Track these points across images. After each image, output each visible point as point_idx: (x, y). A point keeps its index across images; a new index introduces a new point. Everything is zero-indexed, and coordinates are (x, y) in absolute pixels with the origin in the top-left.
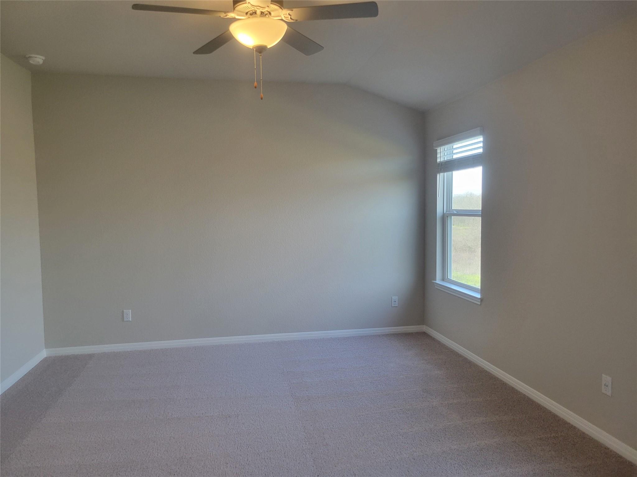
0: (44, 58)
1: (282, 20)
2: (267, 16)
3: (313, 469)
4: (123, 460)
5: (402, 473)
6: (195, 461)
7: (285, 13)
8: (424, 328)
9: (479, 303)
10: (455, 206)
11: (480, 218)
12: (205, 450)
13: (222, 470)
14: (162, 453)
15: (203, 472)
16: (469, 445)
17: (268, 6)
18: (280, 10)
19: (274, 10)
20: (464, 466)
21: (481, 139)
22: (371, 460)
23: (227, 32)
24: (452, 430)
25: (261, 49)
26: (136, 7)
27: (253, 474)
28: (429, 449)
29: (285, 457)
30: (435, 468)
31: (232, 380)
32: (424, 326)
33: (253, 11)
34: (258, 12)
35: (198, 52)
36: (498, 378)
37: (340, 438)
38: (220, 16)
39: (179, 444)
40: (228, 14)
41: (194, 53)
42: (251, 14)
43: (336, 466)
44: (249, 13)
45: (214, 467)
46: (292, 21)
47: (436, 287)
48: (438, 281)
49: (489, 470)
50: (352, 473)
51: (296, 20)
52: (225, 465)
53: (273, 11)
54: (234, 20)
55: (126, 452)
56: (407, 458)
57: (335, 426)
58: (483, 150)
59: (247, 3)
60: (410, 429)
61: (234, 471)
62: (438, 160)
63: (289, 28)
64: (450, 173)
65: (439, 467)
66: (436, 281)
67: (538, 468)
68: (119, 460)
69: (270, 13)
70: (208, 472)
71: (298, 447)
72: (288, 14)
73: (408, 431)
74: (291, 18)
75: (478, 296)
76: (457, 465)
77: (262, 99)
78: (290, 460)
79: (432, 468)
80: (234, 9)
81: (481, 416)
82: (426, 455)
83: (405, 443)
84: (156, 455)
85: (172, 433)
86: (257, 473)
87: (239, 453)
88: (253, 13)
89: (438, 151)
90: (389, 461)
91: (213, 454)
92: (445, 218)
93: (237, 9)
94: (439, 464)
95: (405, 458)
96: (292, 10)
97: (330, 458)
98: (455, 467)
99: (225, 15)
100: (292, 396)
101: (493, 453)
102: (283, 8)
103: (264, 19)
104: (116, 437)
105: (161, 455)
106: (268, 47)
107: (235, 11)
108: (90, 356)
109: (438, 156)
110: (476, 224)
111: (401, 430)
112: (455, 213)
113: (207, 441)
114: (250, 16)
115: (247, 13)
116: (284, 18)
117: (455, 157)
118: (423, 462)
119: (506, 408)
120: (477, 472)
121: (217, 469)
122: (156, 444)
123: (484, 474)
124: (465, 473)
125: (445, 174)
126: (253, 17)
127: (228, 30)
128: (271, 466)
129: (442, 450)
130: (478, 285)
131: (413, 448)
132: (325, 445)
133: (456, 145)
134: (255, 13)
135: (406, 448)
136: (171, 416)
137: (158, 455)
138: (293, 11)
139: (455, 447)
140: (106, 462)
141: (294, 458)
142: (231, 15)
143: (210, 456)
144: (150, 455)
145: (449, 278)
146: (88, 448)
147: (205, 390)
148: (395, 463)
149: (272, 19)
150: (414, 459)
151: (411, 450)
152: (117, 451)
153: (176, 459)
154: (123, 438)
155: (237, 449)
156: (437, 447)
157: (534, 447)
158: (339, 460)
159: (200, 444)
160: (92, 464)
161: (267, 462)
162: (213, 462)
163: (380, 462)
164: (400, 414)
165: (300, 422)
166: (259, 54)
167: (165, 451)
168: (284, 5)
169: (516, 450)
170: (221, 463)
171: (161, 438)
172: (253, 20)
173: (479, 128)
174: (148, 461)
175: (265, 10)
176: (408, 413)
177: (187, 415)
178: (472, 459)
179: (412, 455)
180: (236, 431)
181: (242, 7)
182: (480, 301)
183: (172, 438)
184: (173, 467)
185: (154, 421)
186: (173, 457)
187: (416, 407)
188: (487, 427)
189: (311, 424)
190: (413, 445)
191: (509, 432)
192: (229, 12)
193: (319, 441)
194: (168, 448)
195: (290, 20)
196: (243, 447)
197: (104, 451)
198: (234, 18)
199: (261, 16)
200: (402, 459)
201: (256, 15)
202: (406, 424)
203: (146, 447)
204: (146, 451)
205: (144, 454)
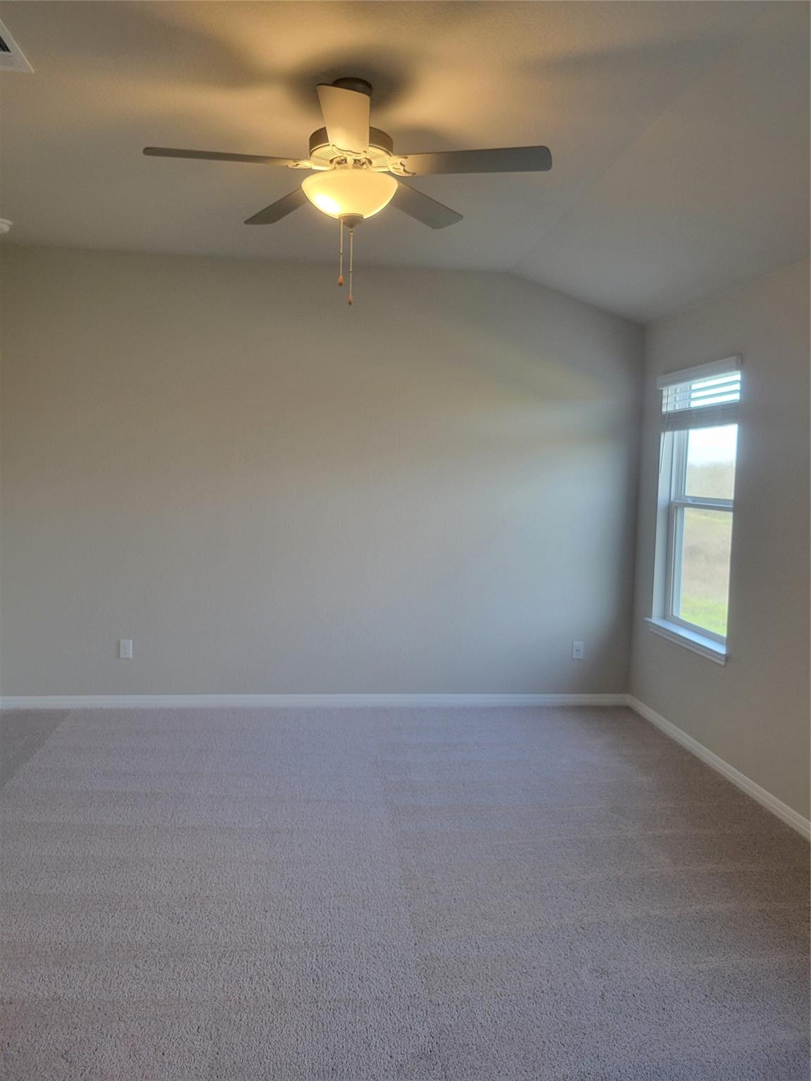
0: (11, 223)
1: (389, 173)
2: (365, 166)
3: (407, 933)
4: (99, 891)
5: (558, 950)
6: (214, 903)
7: (394, 163)
8: (627, 699)
9: (723, 663)
10: (692, 490)
11: (731, 514)
12: (233, 885)
13: (257, 922)
14: (162, 885)
15: (225, 922)
16: (681, 911)
17: (365, 152)
18: (387, 157)
19: (377, 157)
20: (668, 947)
21: (737, 376)
22: (508, 924)
23: (298, 191)
24: (655, 882)
25: (352, 221)
26: (149, 151)
27: (307, 933)
28: (610, 912)
29: (364, 908)
30: (618, 947)
31: (289, 769)
32: (629, 695)
33: (342, 158)
34: (350, 160)
35: (251, 221)
36: (748, 796)
37: (460, 882)
38: (287, 166)
39: (191, 872)
40: (300, 163)
41: (247, 222)
42: (339, 163)
43: (447, 930)
44: (335, 160)
45: (244, 916)
46: (407, 175)
47: (651, 629)
48: (656, 619)
49: (711, 957)
50: (473, 944)
51: (414, 174)
52: (262, 912)
53: (374, 158)
54: (310, 172)
55: (105, 879)
56: (570, 926)
57: (453, 860)
58: (741, 397)
59: (331, 145)
60: (581, 876)
61: (276, 925)
62: (664, 410)
63: (401, 184)
64: (683, 432)
65: (623, 945)
66: (651, 618)
67: (799, 961)
68: (92, 892)
69: (370, 162)
70: (233, 923)
71: (386, 892)
72: (399, 164)
73: (578, 878)
74: (404, 170)
75: (721, 650)
76: (655, 944)
77: (350, 303)
78: (371, 914)
79: (611, 945)
80: (311, 154)
81: (709, 862)
82: (604, 922)
83: (570, 899)
84: (153, 888)
85: (182, 854)
86: (314, 931)
87: (288, 895)
88: (343, 160)
89: (665, 393)
90: (540, 928)
91: (246, 893)
92: (673, 510)
93: (314, 154)
94: (625, 941)
95: (567, 925)
96: (406, 158)
97: (438, 915)
98: (651, 947)
99: (295, 164)
100: (386, 803)
101: (723, 927)
102: (392, 152)
103: (358, 172)
104: (92, 852)
105: (160, 887)
106: (365, 218)
107: (312, 158)
108: (63, 714)
109: (664, 401)
110: (723, 524)
111: (565, 877)
112: (690, 502)
113: (237, 871)
114: (337, 166)
115: (331, 161)
116: (392, 170)
117: (694, 404)
118: (598, 934)
119: (755, 849)
120: (690, 959)
121: (248, 919)
122: (153, 869)
123: (702, 963)
124: (668, 958)
125: (676, 433)
126: (341, 168)
127: (301, 187)
128: (339, 922)
129: (633, 916)
130: (723, 631)
131: (583, 909)
132: (433, 893)
133: (697, 385)
134: (345, 160)
135: (571, 908)
136: (183, 823)
137: (155, 887)
138: (408, 159)
139: (658, 912)
140: (70, 893)
141: (379, 910)
142: (305, 164)
143: (240, 897)
144: (143, 887)
145: (674, 614)
146: (45, 867)
147: (242, 783)
148: (549, 933)
149: (374, 172)
150: (583, 928)
151: (579, 913)
152: (90, 876)
153: (183, 897)
154: (103, 854)
155: (286, 887)
156: (625, 911)
157: (797, 922)
158: (453, 919)
159: (225, 874)
160: (49, 894)
161: (333, 914)
162: (244, 907)
163: (524, 929)
164: (568, 848)
165: (396, 850)
166: (348, 228)
167: (167, 882)
168: (394, 149)
169: (765, 925)
170: (257, 910)
171: (163, 860)
172: (342, 173)
173: (735, 357)
174: (138, 897)
175: (362, 157)
176: (582, 848)
177: (210, 824)
178: (684, 935)
179: (581, 921)
180: (287, 856)
181: (322, 151)
182: (724, 659)
183: (181, 861)
184: (178, 910)
185: (156, 830)
186: (180, 893)
187: (597, 837)
188: (717, 881)
189: (413, 854)
190: (584, 903)
191: (755, 893)
192: (302, 160)
193: (423, 885)
194: (172, 877)
195: (403, 173)
196: (295, 886)
197: (70, 874)
198: (311, 169)
199: (354, 167)
200: (562, 927)
201: (345, 164)
202: (575, 865)
203: (137, 873)
204: (137, 879)
205: (133, 885)
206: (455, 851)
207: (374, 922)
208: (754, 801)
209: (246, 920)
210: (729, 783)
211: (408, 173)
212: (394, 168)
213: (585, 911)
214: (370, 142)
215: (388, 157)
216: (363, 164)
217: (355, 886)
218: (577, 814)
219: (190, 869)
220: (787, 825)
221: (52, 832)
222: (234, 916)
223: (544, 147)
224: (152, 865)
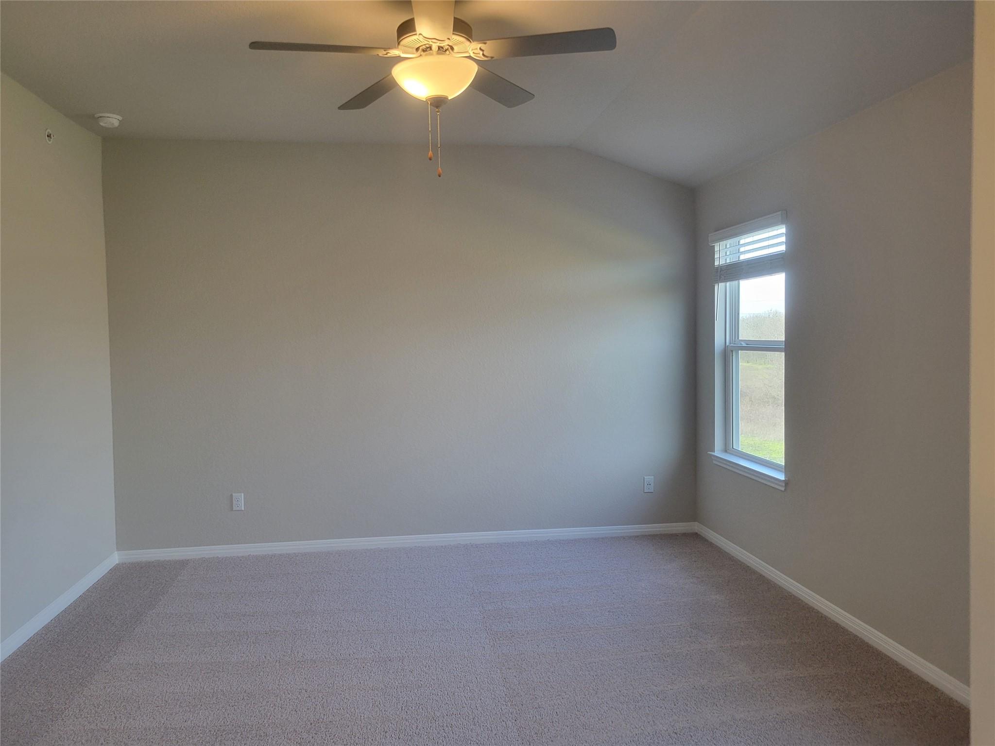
0: (120, 118)
1: (470, 57)
2: (447, 52)
4: (231, 722)
6: (337, 727)
7: (474, 48)
8: (696, 527)
9: (783, 489)
10: (745, 334)
11: (783, 355)
12: (353, 710)
14: (288, 713)
16: (763, 713)
17: (449, 39)
19: (459, 43)
21: (782, 229)
23: (389, 77)
24: (736, 689)
25: (438, 102)
26: (255, 45)
28: (698, 717)
29: (475, 725)
31: (395, 604)
32: (696, 523)
33: (427, 46)
34: (435, 47)
35: (345, 106)
37: (560, 697)
38: (378, 55)
39: (314, 700)
40: (389, 52)
41: (339, 108)
42: (424, 51)
44: (421, 48)
45: (366, 737)
46: (486, 59)
47: (714, 462)
48: (718, 452)
51: (492, 58)
53: (455, 44)
54: (398, 60)
55: (235, 710)
56: (663, 731)
57: (551, 678)
58: (786, 248)
59: (418, 34)
60: (669, 686)
62: (716, 263)
63: (480, 67)
64: (735, 283)
66: (714, 452)
68: (224, 722)
69: (452, 48)
71: (494, 709)
72: (478, 49)
73: (666, 688)
74: (483, 54)
75: (782, 477)
77: (440, 176)
80: (399, 44)
81: (783, 668)
82: (694, 727)
83: (661, 707)
84: (280, 716)
85: (304, 684)
87: (404, 717)
88: (428, 48)
89: (717, 249)
91: (365, 716)
92: (728, 354)
93: (402, 43)
94: (715, 742)
95: (661, 731)
96: (485, 43)
97: (543, 727)
99: (385, 53)
100: (486, 630)
101: (802, 726)
102: (472, 39)
103: (442, 58)
104: (220, 687)
105: (286, 715)
106: (449, 99)
107: (400, 47)
108: (183, 564)
109: (716, 256)
111: (655, 688)
112: (744, 345)
113: (356, 697)
114: (422, 53)
115: (417, 49)
116: (472, 55)
117: (743, 257)
118: (690, 738)
119: (824, 655)
121: (370, 740)
122: (279, 700)
125: (728, 284)
126: (426, 55)
127: (391, 74)
129: (720, 719)
130: (779, 458)
131: (674, 715)
132: (536, 708)
133: (744, 240)
134: (430, 48)
135: (663, 715)
136: (302, 656)
138: (487, 45)
139: (742, 715)
140: (204, 724)
141: (488, 726)
142: (394, 52)
143: (361, 720)
144: (270, 716)
145: (734, 447)
146: (179, 703)
147: (353, 618)
148: (645, 739)
149: (456, 57)
150: (676, 733)
151: (671, 720)
152: (221, 708)
153: (309, 723)
154: (231, 689)
155: (402, 710)
156: (712, 716)
157: (869, 719)
158: (557, 731)
159: (345, 701)
160: (184, 727)
161: (447, 732)
162: (365, 729)
163: (622, 737)
164: (655, 662)
165: (499, 671)
166: (435, 108)
167: (292, 710)
168: (473, 36)
169: (840, 723)
170: (377, 731)
171: (287, 690)
172: (427, 59)
173: (779, 213)
174: (267, 725)
175: (444, 44)
176: (667, 661)
177: (327, 656)
178: (768, 735)
179: (673, 726)
180: (400, 682)
181: (410, 40)
182: (784, 485)
183: (303, 691)
184: (305, 735)
185: (277, 664)
186: (305, 719)
187: (680, 650)
188: (793, 685)
189: (514, 674)
190: (674, 710)
191: (828, 694)
192: (392, 49)
193: (526, 701)
194: (297, 706)
195: (483, 57)
196: (410, 708)
197: (202, 708)
198: (399, 56)
199: (438, 54)
200: (656, 732)
201: (431, 51)
202: (663, 677)
203: (264, 703)
204: (265, 709)
205: (261, 714)
206: (552, 669)
207: (485, 737)
208: (818, 612)
209: (368, 741)
210: (795, 597)
211: (487, 57)
212: (473, 53)
213: (675, 718)
214: (453, 31)
215: (468, 43)
216: (446, 51)
217: (465, 705)
218: (660, 631)
219: (312, 698)
220: (851, 632)
221: (182, 671)
222: (357, 737)
223: (608, 28)
224: (277, 696)
